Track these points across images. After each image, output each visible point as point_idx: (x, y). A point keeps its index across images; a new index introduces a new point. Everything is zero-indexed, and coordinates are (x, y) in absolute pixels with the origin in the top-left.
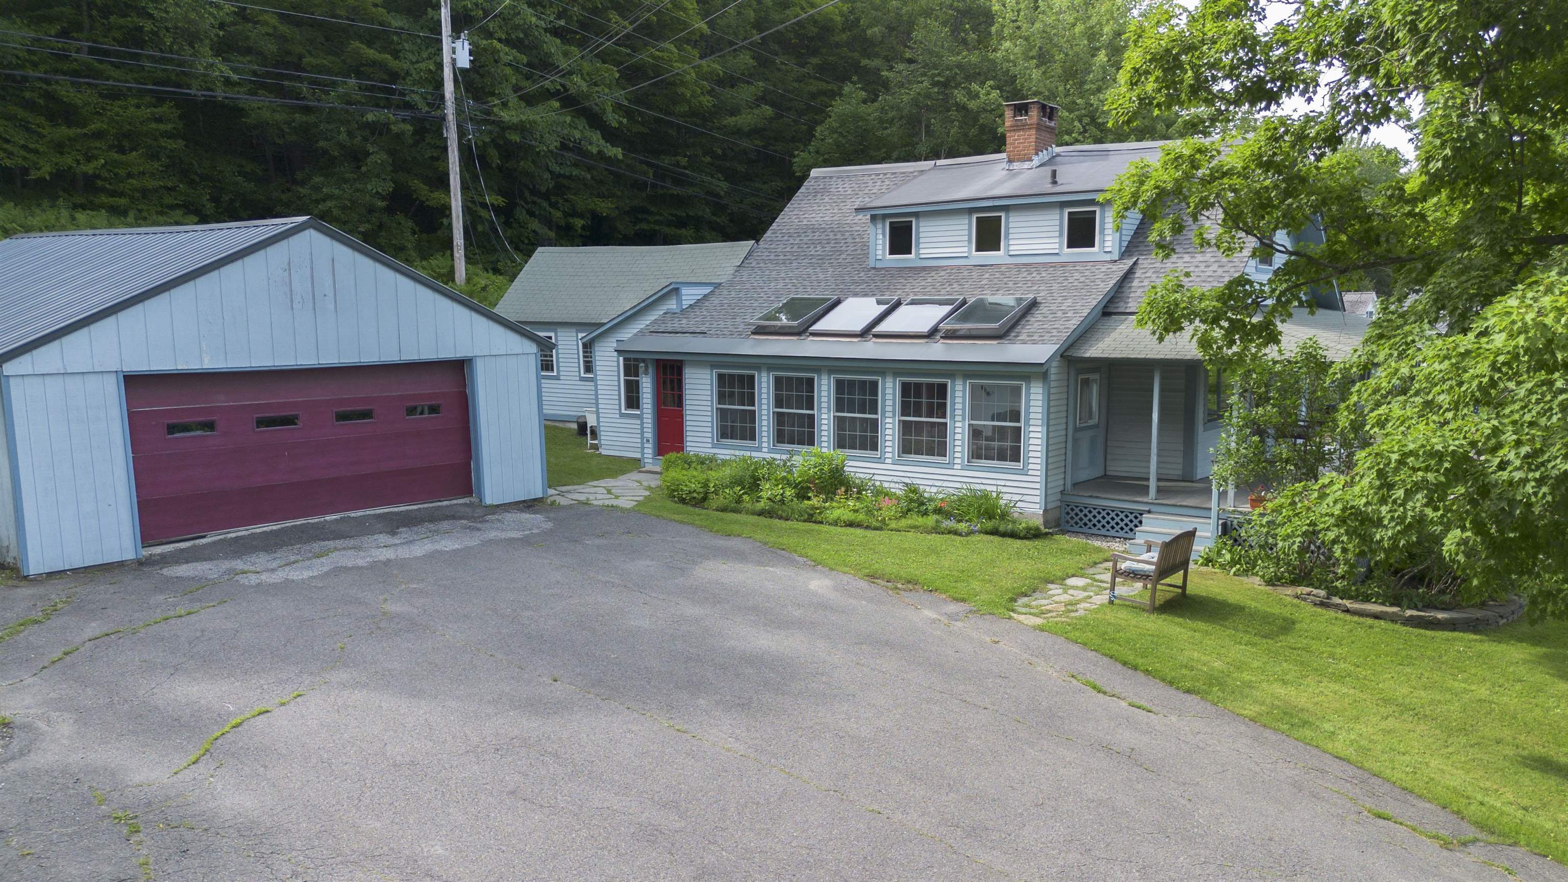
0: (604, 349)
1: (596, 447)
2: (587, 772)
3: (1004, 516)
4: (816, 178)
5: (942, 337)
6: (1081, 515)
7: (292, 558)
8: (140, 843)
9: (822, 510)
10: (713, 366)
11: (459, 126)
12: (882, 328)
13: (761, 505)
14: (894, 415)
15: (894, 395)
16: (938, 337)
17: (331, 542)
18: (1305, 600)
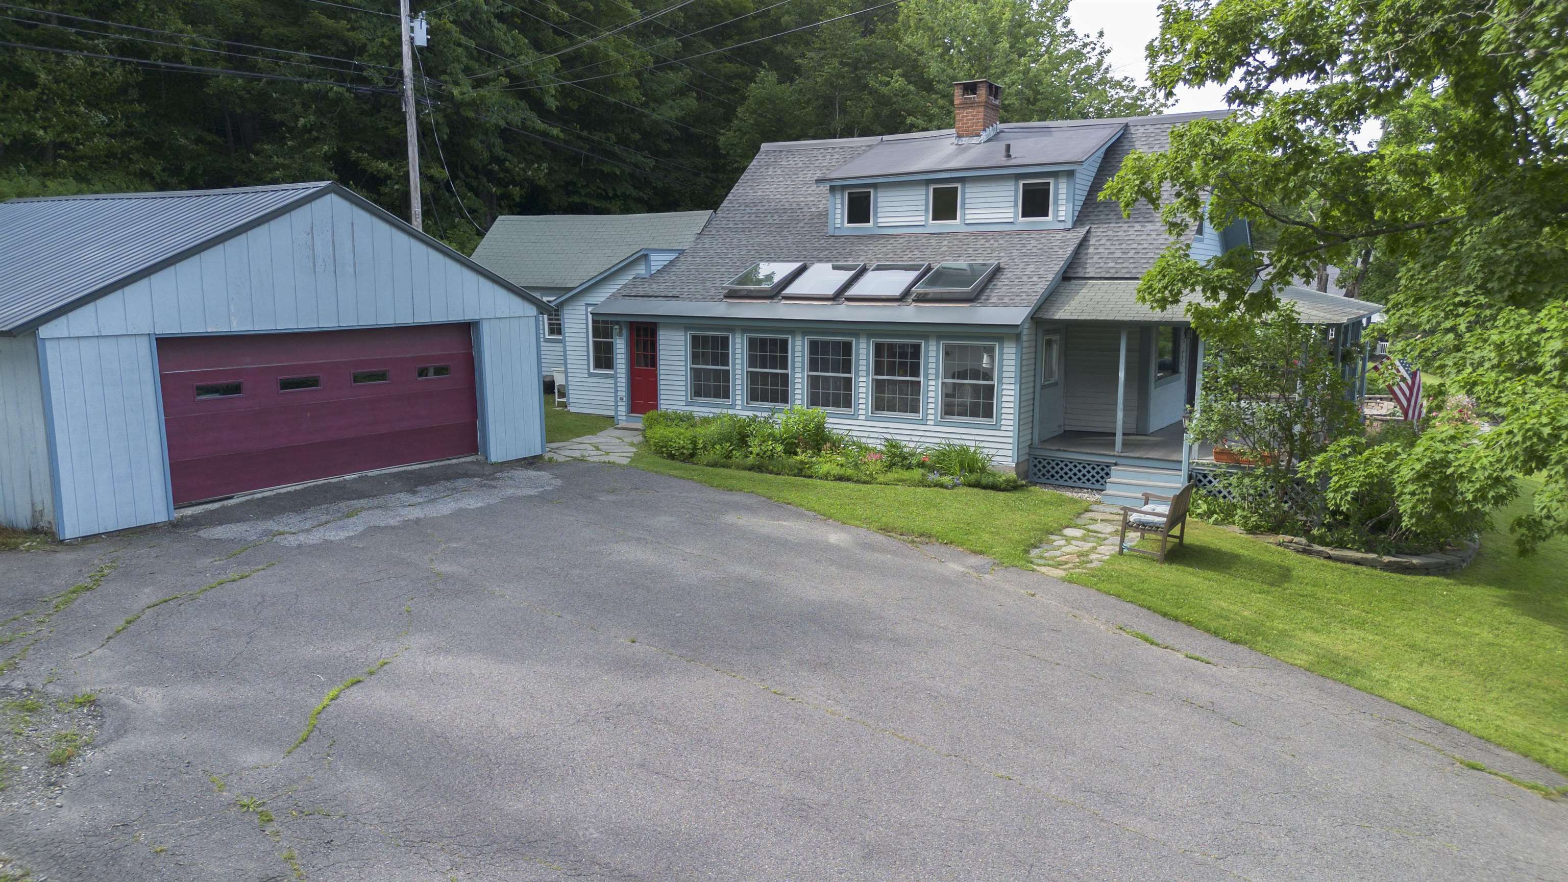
0: (574, 312)
1: (564, 405)
2: (705, 741)
3: (983, 469)
4: (767, 151)
5: (914, 300)
6: (1049, 467)
7: (324, 518)
8: (277, 833)
9: (812, 465)
10: (687, 328)
11: (418, 103)
12: (852, 292)
13: (751, 460)
14: (868, 374)
15: (868, 354)
16: (910, 300)
17: (356, 502)
18: (1287, 547)
